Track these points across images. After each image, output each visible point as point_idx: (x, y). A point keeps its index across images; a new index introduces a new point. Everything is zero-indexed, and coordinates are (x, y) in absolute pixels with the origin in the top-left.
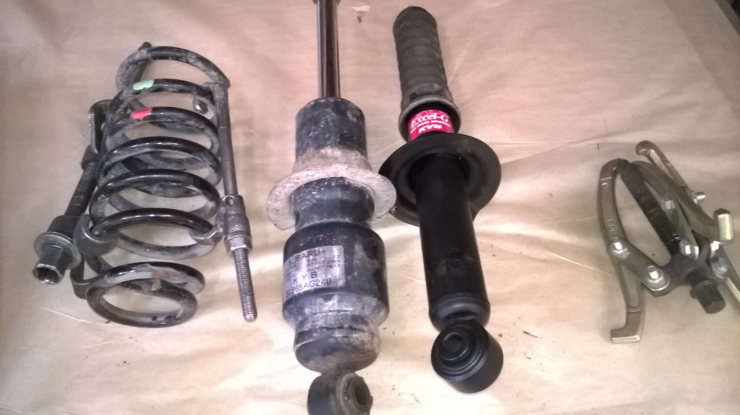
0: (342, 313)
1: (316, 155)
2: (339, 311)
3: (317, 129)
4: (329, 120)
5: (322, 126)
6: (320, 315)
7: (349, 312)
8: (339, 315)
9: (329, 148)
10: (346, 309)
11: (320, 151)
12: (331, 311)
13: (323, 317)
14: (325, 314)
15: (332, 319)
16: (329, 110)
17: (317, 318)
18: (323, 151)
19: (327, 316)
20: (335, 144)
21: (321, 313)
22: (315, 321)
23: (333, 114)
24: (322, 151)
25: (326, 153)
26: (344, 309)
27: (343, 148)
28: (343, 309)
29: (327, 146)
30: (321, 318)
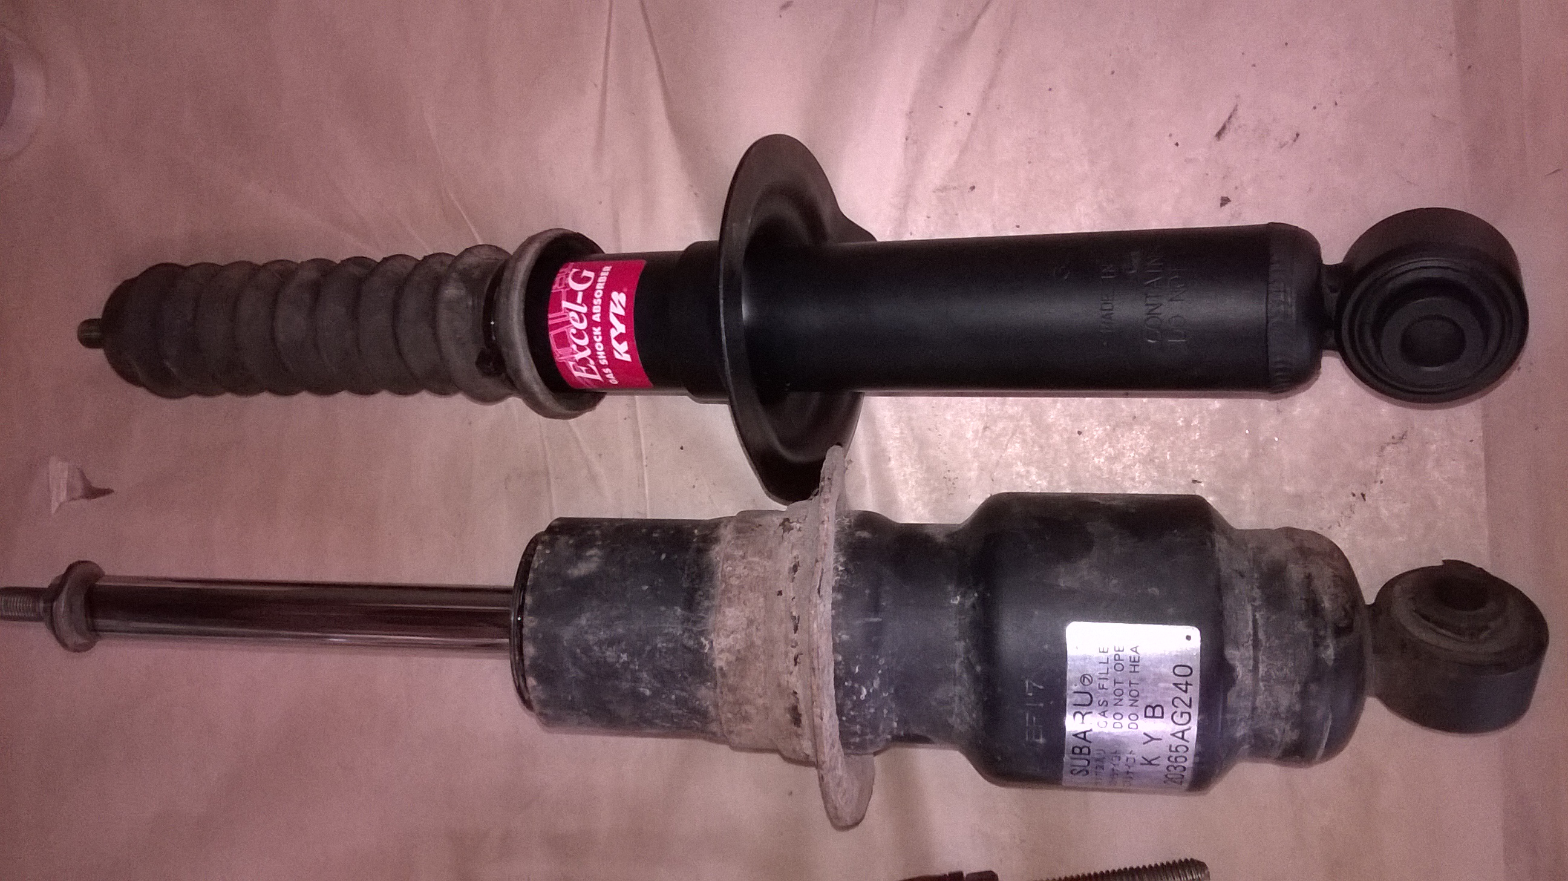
0: (1261, 635)
1: (731, 680)
2: (1256, 644)
3: (633, 672)
4: (602, 635)
5: (624, 657)
6: (1260, 699)
7: (1258, 616)
8: (1268, 645)
9: (711, 642)
10: (1251, 624)
11: (721, 669)
12: (1256, 668)
13: (1269, 689)
14: (1261, 684)
15: (1279, 664)
16: (567, 634)
17: (1268, 705)
18: (720, 661)
19: (1267, 678)
20: (695, 623)
21: (1255, 694)
22: (1274, 711)
23: (583, 621)
24: (718, 664)
25: (729, 650)
26: (1250, 630)
27: (708, 597)
28: (1252, 633)
29: (702, 646)
30: (1271, 695)
